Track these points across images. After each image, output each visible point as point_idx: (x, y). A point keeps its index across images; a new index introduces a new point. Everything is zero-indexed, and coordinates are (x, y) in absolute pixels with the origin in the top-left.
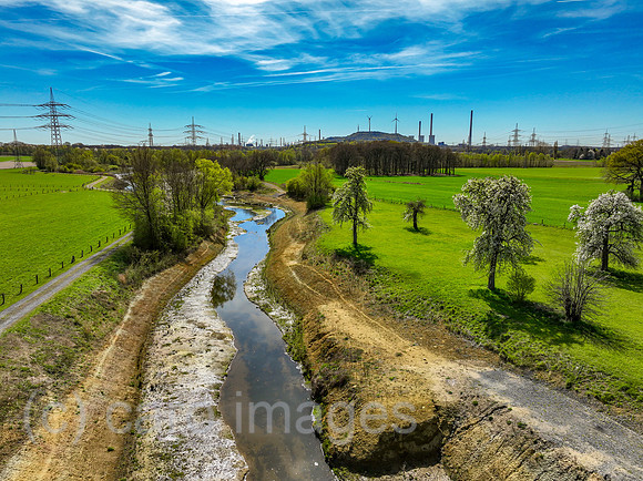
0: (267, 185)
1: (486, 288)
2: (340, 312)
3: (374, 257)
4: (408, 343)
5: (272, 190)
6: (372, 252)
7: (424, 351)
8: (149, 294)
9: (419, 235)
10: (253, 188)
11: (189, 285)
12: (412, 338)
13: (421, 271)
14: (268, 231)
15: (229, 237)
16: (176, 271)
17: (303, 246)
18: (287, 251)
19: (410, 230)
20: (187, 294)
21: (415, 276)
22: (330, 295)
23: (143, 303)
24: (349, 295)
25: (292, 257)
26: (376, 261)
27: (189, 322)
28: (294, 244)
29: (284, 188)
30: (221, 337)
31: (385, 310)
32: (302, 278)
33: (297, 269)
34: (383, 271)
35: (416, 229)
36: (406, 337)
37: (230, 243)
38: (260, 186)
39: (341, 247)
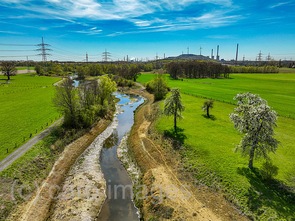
0: (137, 84)
1: (247, 167)
2: (164, 175)
3: (184, 137)
4: (201, 204)
5: (139, 87)
6: (184, 133)
7: (210, 212)
8: (67, 155)
9: (210, 120)
10: (130, 86)
11: (90, 147)
12: (203, 200)
13: (210, 149)
14: (134, 112)
15: (115, 115)
16: (84, 139)
17: (150, 123)
18: (142, 127)
19: (205, 116)
20: (87, 154)
21: (206, 153)
22: (159, 161)
23: (62, 162)
24: (170, 163)
25: (143, 131)
26: (185, 140)
27: (84, 174)
28: (145, 122)
29: (144, 86)
30: (99, 187)
31: (188, 176)
32: (146, 147)
33: (145, 140)
34: (189, 148)
35: (208, 116)
36: (199, 199)
37: (115, 119)
38: (133, 85)
39: (168, 128)
